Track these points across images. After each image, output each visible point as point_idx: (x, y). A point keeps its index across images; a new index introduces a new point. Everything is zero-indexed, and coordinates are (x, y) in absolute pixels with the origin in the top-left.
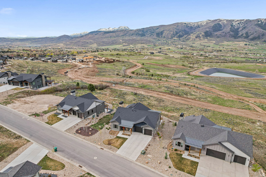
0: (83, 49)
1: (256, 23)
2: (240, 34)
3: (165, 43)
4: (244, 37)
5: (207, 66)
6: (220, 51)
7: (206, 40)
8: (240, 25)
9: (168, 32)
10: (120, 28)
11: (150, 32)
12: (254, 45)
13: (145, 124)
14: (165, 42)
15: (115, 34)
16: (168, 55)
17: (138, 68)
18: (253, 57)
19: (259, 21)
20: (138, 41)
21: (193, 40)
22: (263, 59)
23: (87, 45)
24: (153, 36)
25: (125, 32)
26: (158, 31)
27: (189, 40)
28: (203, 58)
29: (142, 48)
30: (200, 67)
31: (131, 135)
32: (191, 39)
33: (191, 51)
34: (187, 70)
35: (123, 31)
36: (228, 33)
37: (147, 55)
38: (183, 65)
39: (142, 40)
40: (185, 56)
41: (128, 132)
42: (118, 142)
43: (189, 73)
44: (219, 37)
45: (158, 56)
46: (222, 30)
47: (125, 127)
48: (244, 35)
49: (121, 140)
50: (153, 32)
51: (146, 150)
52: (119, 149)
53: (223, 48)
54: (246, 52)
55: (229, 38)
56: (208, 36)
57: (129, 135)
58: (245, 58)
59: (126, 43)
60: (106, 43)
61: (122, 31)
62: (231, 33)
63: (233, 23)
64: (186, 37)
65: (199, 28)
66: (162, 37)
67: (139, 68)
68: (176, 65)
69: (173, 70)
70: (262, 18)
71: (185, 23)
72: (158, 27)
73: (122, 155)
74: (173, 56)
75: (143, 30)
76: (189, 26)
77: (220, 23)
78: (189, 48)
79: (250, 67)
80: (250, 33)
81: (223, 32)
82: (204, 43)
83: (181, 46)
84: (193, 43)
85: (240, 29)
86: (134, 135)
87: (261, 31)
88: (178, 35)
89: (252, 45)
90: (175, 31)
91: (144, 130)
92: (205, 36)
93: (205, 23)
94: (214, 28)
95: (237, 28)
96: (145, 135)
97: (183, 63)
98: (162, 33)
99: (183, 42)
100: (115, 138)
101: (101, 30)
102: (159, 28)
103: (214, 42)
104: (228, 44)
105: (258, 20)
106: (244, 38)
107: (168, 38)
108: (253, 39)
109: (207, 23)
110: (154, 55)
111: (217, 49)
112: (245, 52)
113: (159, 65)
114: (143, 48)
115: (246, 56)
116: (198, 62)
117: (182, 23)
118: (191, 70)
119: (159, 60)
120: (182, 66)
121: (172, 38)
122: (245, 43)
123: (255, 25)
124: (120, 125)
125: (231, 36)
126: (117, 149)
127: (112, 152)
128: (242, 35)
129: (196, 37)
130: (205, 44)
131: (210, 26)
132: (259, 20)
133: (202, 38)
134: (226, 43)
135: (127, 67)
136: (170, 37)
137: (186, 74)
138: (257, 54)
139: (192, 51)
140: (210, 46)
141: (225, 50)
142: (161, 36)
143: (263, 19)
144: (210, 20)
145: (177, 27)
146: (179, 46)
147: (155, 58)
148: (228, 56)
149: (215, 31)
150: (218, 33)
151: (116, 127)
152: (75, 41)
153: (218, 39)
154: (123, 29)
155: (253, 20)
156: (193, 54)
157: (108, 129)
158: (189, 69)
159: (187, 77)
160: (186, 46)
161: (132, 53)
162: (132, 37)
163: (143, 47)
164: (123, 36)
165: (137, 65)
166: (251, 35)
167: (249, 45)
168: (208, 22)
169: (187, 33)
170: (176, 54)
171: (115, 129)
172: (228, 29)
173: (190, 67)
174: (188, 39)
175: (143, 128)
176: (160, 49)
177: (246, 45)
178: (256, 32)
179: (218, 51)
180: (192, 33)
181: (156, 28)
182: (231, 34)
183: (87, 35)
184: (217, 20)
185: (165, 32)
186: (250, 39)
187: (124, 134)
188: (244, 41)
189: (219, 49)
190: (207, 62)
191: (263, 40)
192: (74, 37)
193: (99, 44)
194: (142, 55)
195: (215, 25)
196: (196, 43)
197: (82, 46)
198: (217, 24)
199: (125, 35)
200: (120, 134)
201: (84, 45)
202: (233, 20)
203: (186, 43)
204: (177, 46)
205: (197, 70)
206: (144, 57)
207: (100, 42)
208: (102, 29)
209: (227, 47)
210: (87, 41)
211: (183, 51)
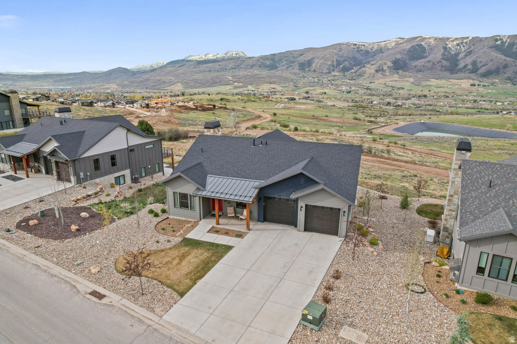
0: (155, 93)
1: (492, 43)
2: (462, 64)
3: (317, 82)
4: (468, 72)
5: (404, 120)
6: (423, 97)
7: (396, 77)
8: (460, 47)
9: (322, 61)
10: (229, 55)
11: (287, 60)
12: (488, 86)
13: (311, 182)
14: (316, 80)
15: (219, 65)
16: (322, 102)
17: (264, 121)
18: (489, 107)
19: (497, 40)
20: (263, 78)
21: (371, 76)
22: (509, 110)
23: (163, 86)
24: (293, 68)
25: (239, 62)
26: (302, 59)
27: (363, 76)
28: (392, 108)
29: (271, 92)
30: (390, 122)
31: (246, 234)
32: (367, 75)
33: (367, 97)
34: (365, 127)
35: (234, 59)
36: (438, 63)
37: (281, 102)
38: (356, 119)
39: (270, 77)
40: (357, 104)
41: (233, 221)
42: (184, 263)
43: (370, 131)
44: (420, 71)
45: (304, 104)
46: (426, 57)
47: (220, 201)
48: (470, 67)
49: (200, 251)
50: (293, 62)
51: (327, 300)
52: (182, 295)
53: (430, 91)
54: (476, 99)
55: (440, 73)
56: (399, 69)
57: (240, 235)
58: (474, 108)
59: (239, 83)
60: (200, 83)
61: (231, 59)
62: (445, 63)
63: (447, 45)
64: (357, 71)
65: (382, 53)
66: (309, 70)
67: (266, 120)
68: (340, 118)
69: (336, 126)
70: (503, 35)
71: (355, 45)
72: (302, 52)
73: (193, 331)
74: (332, 104)
75: (272, 57)
76: (362, 50)
77: (423, 43)
78: (363, 92)
79: (493, 120)
80: (481, 62)
81: (429, 62)
82: (392, 83)
83: (348, 88)
84: (371, 82)
85: (461, 56)
86: (258, 232)
87: (501, 60)
88: (342, 66)
89: (485, 86)
90: (335, 60)
91: (304, 209)
92: (394, 69)
93: (393, 44)
94: (411, 54)
95: (455, 54)
96: (306, 233)
97: (354, 115)
98: (310, 63)
99: (352, 80)
100: (176, 247)
101: (192, 58)
102: (304, 54)
103: (412, 80)
104: (439, 85)
105: (495, 39)
106: (470, 73)
107: (322, 72)
108: (486, 75)
109: (397, 44)
110: (295, 101)
111: (417, 92)
112: (473, 99)
113: (308, 118)
114: (273, 92)
115: (476, 104)
116: (384, 114)
117: (348, 45)
118: (374, 127)
119: (306, 110)
120: (354, 119)
121: (330, 73)
122: (471, 82)
123: (491, 47)
124: (200, 193)
125: (444, 69)
126: (175, 295)
127: (142, 312)
128: (465, 66)
129: (377, 71)
130: (394, 84)
131: (404, 50)
132: (498, 38)
133: (387, 73)
134: (434, 82)
135: (242, 119)
136: (325, 71)
137: (365, 133)
138: (496, 101)
139: (369, 97)
140: (403, 88)
141: (434, 94)
142: (307, 69)
143: (505, 36)
144: (403, 38)
145: (340, 52)
146: (344, 88)
147: (297, 106)
148: (441, 106)
149: (414, 60)
150: (419, 63)
151: (184, 201)
152: (141, 79)
153: (419, 75)
154: (234, 55)
155: (486, 38)
156: (372, 102)
157: (156, 215)
158: (368, 125)
159: (368, 136)
160: (356, 89)
161: (251, 98)
162: (251, 70)
163: (273, 90)
164: (235, 68)
165: (262, 115)
166: (482, 66)
167: (479, 85)
168: (400, 42)
169: (359, 63)
170: (339, 102)
171: (184, 211)
172: (437, 55)
173: (371, 122)
174: (361, 75)
175: (301, 204)
176: (307, 93)
177: (474, 85)
178: (492, 60)
179: (419, 96)
180: (369, 62)
181: (297, 53)
182: (444, 65)
183: (163, 67)
184: (417, 38)
185: (316, 61)
186: (480, 74)
187: (217, 232)
188: (470, 78)
189: (421, 93)
190: (401, 114)
191: (506, 75)
192: (138, 72)
193: (187, 85)
194: (271, 101)
195: (413, 47)
196: (377, 82)
197: (153, 87)
198: (417, 45)
199: (237, 67)
200: (202, 231)
201: (157, 87)
202: (448, 39)
203: (357, 82)
204: (340, 88)
205: (385, 126)
206: (276, 105)
207: (188, 81)
208: (193, 56)
209: (436, 90)
210: (164, 79)
211: (352, 96)
